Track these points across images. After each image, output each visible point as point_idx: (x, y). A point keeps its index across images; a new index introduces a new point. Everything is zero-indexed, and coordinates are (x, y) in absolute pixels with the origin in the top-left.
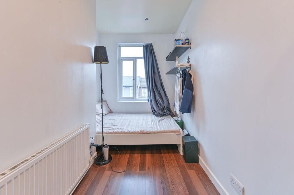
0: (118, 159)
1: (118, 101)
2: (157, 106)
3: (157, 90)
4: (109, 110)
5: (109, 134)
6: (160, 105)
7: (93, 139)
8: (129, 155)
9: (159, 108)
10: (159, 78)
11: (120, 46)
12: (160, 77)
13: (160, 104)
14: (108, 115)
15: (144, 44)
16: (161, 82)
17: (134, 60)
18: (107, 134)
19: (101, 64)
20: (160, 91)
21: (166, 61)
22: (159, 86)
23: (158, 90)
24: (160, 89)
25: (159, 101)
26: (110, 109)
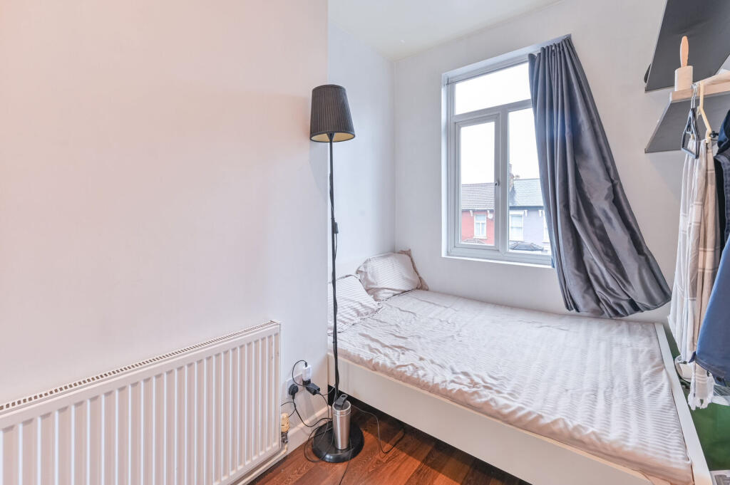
0: (378, 462)
1: (444, 254)
2: (586, 292)
3: (592, 223)
4: (417, 280)
5: (358, 363)
6: (606, 288)
7: (309, 366)
8: (419, 463)
9: (598, 301)
10: (601, 172)
11: (451, 83)
12: (607, 170)
13: (604, 284)
14: (410, 294)
15: (535, 50)
16: (614, 186)
17: (498, 116)
18: (354, 361)
19: (331, 142)
20: (607, 226)
21: (647, 90)
22: (601, 204)
23: (597, 223)
24: (609, 219)
25: (597, 273)
26: (420, 278)
